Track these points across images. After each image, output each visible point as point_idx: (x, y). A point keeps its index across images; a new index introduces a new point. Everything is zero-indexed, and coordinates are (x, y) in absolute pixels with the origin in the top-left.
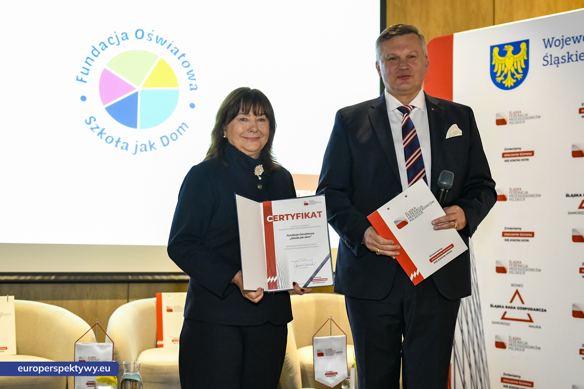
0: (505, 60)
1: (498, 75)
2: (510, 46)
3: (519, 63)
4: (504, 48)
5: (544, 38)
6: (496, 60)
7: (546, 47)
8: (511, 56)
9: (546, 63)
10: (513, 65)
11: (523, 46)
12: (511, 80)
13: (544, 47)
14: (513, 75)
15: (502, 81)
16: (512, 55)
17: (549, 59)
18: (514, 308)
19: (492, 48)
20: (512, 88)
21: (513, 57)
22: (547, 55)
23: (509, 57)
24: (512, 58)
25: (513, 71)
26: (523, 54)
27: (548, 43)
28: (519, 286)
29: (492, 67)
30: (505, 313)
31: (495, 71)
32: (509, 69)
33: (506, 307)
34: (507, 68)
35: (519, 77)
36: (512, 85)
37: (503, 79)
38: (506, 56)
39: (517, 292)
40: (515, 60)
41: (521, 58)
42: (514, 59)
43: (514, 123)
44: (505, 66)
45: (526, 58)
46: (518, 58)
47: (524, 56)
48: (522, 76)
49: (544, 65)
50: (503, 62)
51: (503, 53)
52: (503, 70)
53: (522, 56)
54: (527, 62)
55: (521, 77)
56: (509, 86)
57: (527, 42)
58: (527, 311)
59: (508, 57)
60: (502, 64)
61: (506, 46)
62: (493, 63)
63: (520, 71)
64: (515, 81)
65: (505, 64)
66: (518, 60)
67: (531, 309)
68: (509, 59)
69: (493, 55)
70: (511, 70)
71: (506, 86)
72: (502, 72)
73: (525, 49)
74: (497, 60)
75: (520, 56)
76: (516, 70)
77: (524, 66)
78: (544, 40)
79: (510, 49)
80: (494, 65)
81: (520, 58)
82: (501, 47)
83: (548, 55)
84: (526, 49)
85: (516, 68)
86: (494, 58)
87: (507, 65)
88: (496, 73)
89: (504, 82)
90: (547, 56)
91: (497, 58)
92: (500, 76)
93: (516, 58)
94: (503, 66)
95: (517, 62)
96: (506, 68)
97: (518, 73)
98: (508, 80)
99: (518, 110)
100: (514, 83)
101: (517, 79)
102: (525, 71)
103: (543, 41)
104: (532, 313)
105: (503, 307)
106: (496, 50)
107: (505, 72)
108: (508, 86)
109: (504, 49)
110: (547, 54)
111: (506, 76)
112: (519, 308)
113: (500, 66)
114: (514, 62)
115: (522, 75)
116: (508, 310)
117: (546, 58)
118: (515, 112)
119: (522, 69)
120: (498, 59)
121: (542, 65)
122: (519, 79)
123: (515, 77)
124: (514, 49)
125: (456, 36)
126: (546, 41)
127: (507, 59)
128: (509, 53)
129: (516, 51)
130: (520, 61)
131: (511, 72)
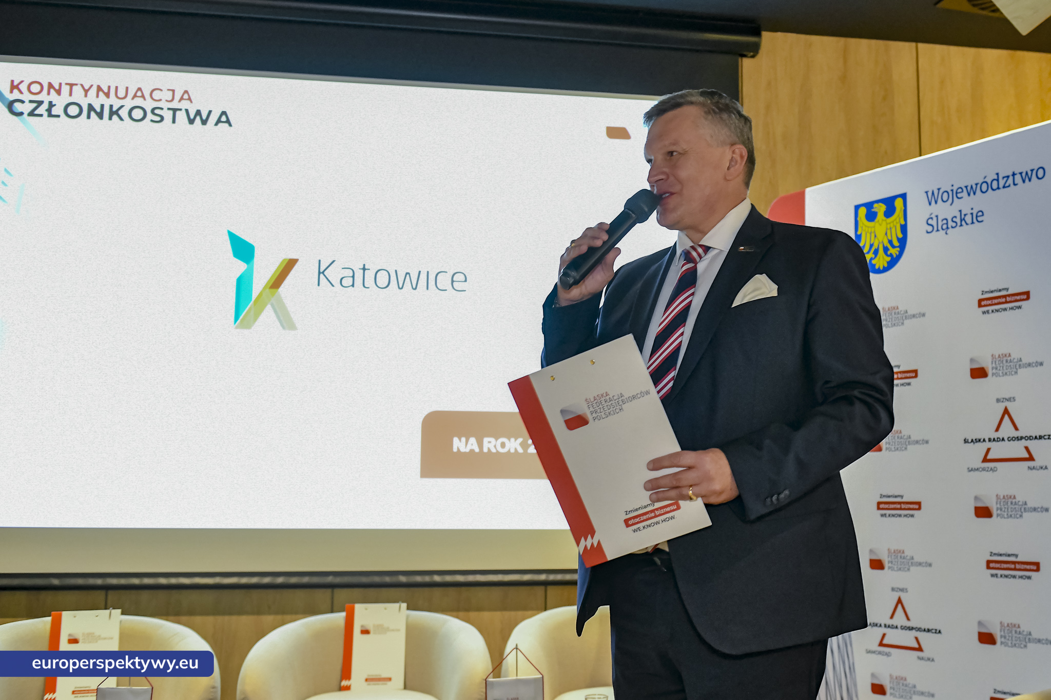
0: (874, 227)
1: (865, 250)
2: (881, 204)
3: (893, 230)
4: (873, 208)
5: (926, 190)
6: (862, 227)
7: (930, 204)
8: (883, 220)
9: (930, 229)
10: (886, 234)
11: (899, 203)
12: (883, 257)
13: (928, 204)
14: (886, 250)
15: (871, 259)
16: (884, 218)
17: (934, 222)
18: (897, 627)
19: (857, 208)
20: (885, 270)
21: (885, 220)
22: (931, 216)
23: (880, 221)
24: (884, 223)
25: (887, 244)
26: (899, 216)
27: (933, 198)
28: (902, 590)
29: (858, 238)
30: (884, 635)
31: (861, 244)
32: (881, 241)
33: (885, 626)
34: (878, 239)
35: (894, 252)
36: (886, 265)
37: (873, 256)
38: (876, 220)
39: (899, 601)
40: (889, 227)
41: (897, 223)
42: (887, 224)
43: (889, 327)
44: (875, 236)
45: (903, 223)
46: (893, 222)
47: (900, 219)
48: (898, 251)
49: (928, 232)
50: (873, 231)
51: (871, 216)
52: (872, 243)
53: (898, 219)
54: (904, 228)
55: (898, 253)
56: (881, 268)
57: (904, 196)
58: (914, 633)
59: (878, 221)
60: (871, 233)
61: (876, 205)
62: (859, 233)
63: (896, 243)
64: (889, 259)
65: (875, 232)
66: (892, 225)
67: (919, 629)
68: (880, 225)
69: (859, 219)
70: (882, 242)
71: (877, 267)
72: (871, 246)
73: (901, 209)
74: (864, 228)
75: (896, 219)
76: (890, 242)
77: (900, 236)
78: (927, 192)
79: (881, 209)
80: (860, 236)
81: (895, 222)
82: (869, 206)
83: (933, 216)
84: (903, 208)
85: (890, 238)
86: (860, 224)
87: (877, 235)
88: (864, 246)
89: (874, 262)
90: (932, 218)
91: (863, 224)
92: (868, 253)
93: (890, 223)
94: (873, 235)
95: (891, 228)
96: (876, 239)
97: (894, 247)
98: (879, 258)
99: (894, 304)
100: (888, 263)
101: (891, 255)
102: (903, 242)
103: (925, 194)
104: (921, 635)
105: (880, 626)
106: (863, 211)
107: (875, 246)
108: (879, 268)
109: (873, 210)
110: (931, 214)
111: (876, 252)
112: (904, 628)
113: (868, 235)
114: (887, 229)
115: (898, 249)
116: (888, 631)
117: (930, 222)
118: (890, 309)
119: (899, 239)
120: (866, 226)
121: (925, 232)
122: (895, 256)
123: (889, 253)
124: (887, 209)
125: (809, 192)
126: (930, 194)
127: (877, 225)
128: (880, 216)
129: (890, 212)
130: (896, 226)
131: (883, 245)
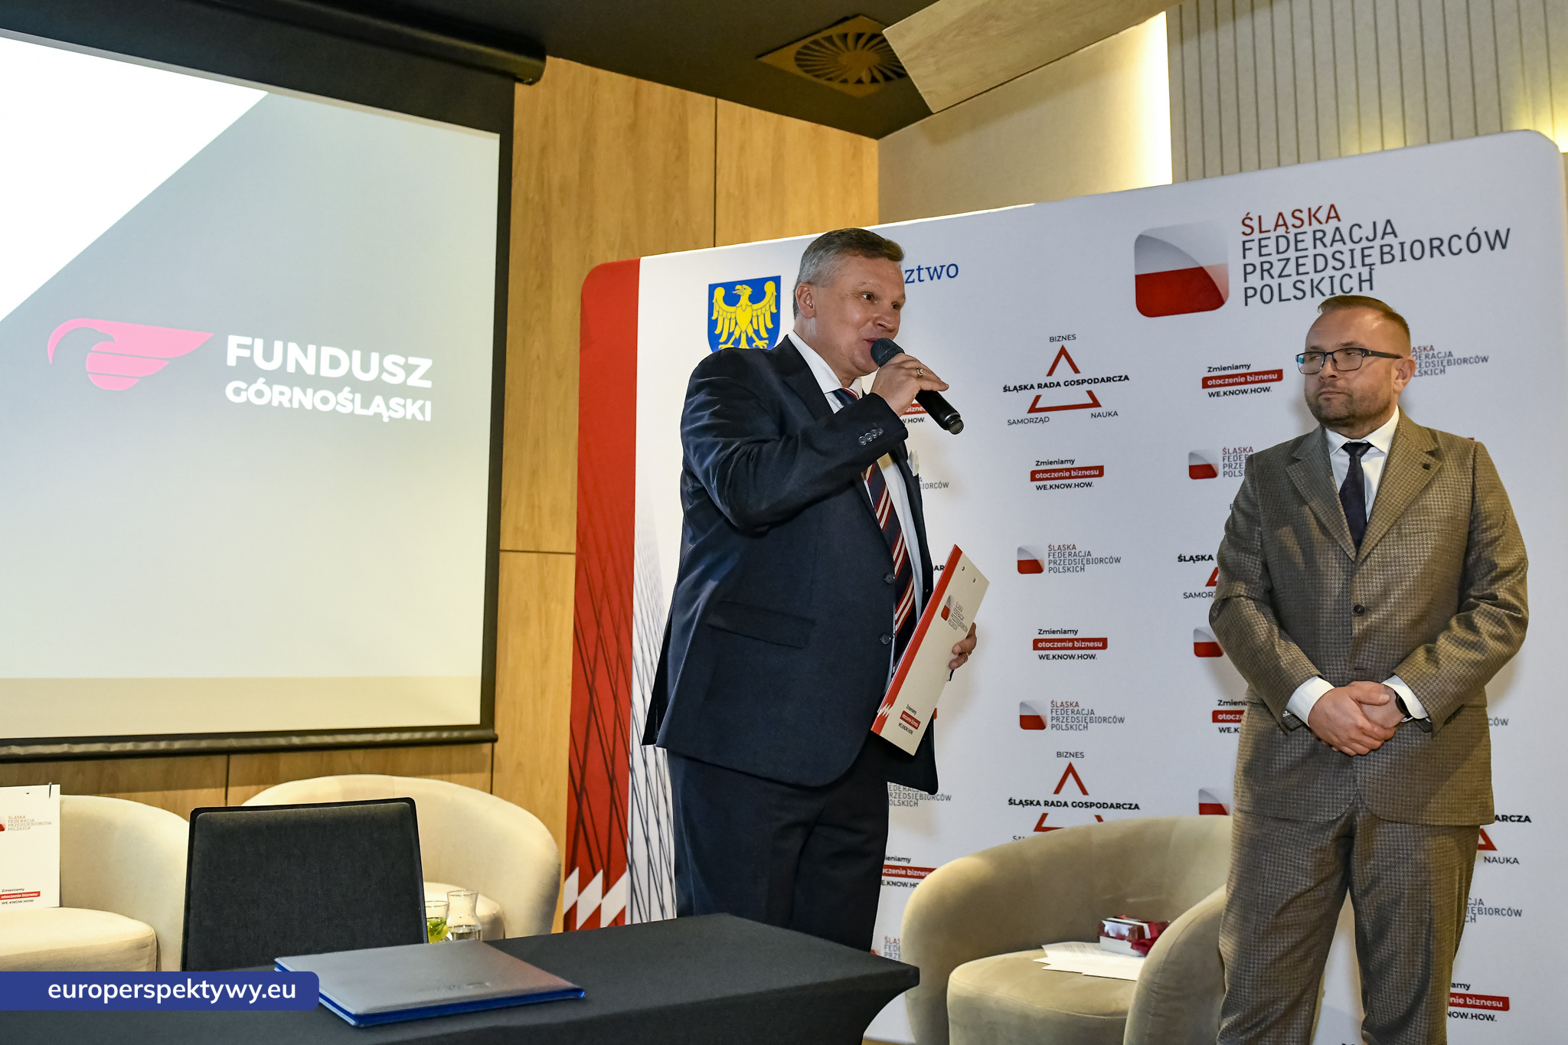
0: (735, 312)
1: (723, 339)
2: (744, 286)
3: (761, 320)
4: (734, 289)
6: (718, 312)
8: (747, 305)
10: (751, 322)
11: (770, 287)
14: (750, 341)
16: (750, 304)
19: (712, 288)
21: (751, 306)
23: (744, 306)
24: (749, 309)
25: (751, 333)
26: (769, 302)
29: (712, 324)
31: (717, 332)
32: (744, 331)
34: (740, 327)
35: (762, 344)
37: (734, 347)
38: (739, 304)
40: (755, 315)
41: (766, 310)
42: (753, 310)
44: (736, 324)
45: (774, 311)
46: (761, 309)
47: (770, 306)
50: (733, 317)
52: (731, 331)
53: (768, 306)
54: (775, 319)
57: (776, 280)
59: (741, 306)
60: (730, 319)
61: (738, 287)
62: (714, 318)
63: (764, 334)
65: (735, 318)
66: (759, 312)
68: (744, 310)
69: (714, 301)
70: (746, 331)
72: (730, 335)
73: (773, 294)
74: (721, 312)
75: (765, 306)
76: (757, 332)
77: (770, 326)
79: (746, 292)
80: (717, 319)
81: (763, 309)
82: (729, 287)
84: (775, 294)
85: (756, 328)
86: (716, 308)
87: (739, 322)
88: (719, 333)
91: (720, 307)
92: (726, 342)
93: (757, 310)
94: (733, 322)
95: (758, 316)
96: (737, 327)
97: (761, 338)
102: (773, 334)
106: (720, 293)
107: (737, 334)
109: (734, 292)
111: (738, 343)
113: (727, 322)
114: (753, 316)
115: (767, 342)
119: (767, 330)
120: (723, 310)
123: (754, 345)
124: (753, 292)
125: (646, 262)
127: (739, 310)
128: (744, 300)
129: (757, 296)
130: (764, 315)
131: (747, 335)
